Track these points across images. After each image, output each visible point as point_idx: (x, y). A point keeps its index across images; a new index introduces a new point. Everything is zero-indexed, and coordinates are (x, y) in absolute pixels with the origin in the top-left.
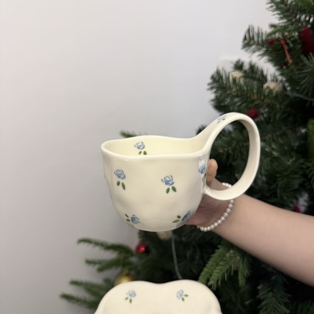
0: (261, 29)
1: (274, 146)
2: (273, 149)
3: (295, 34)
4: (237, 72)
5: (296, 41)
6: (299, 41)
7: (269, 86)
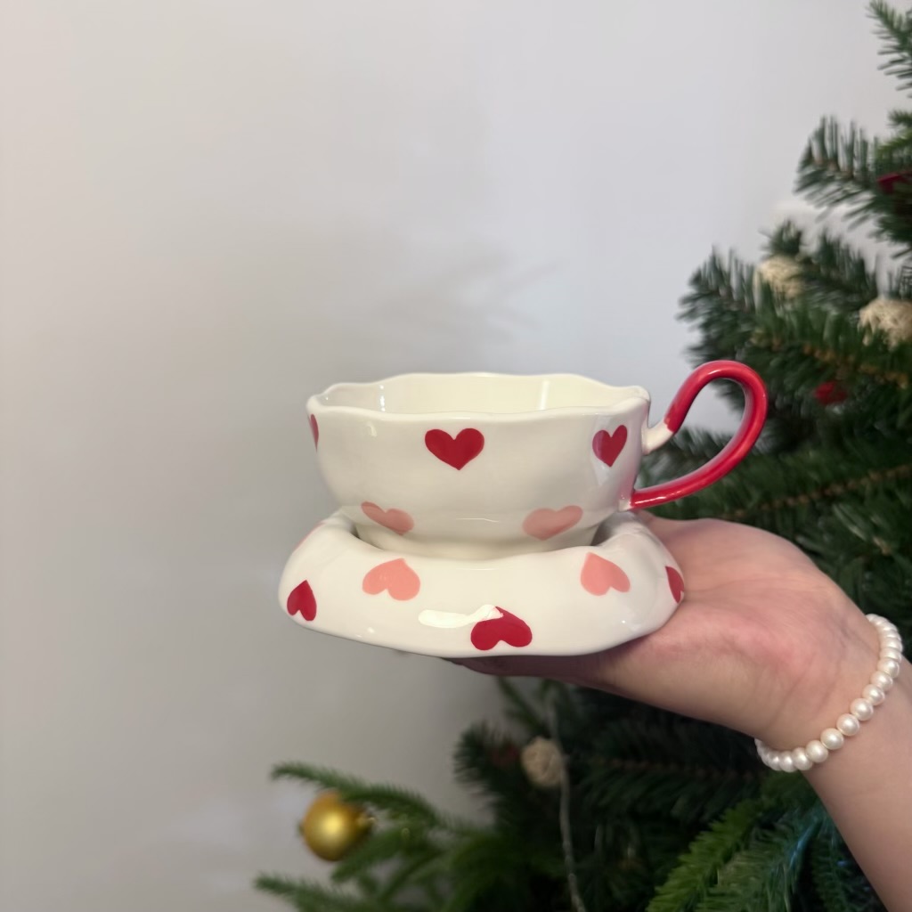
2: (877, 530)
4: (779, 262)
7: (879, 313)
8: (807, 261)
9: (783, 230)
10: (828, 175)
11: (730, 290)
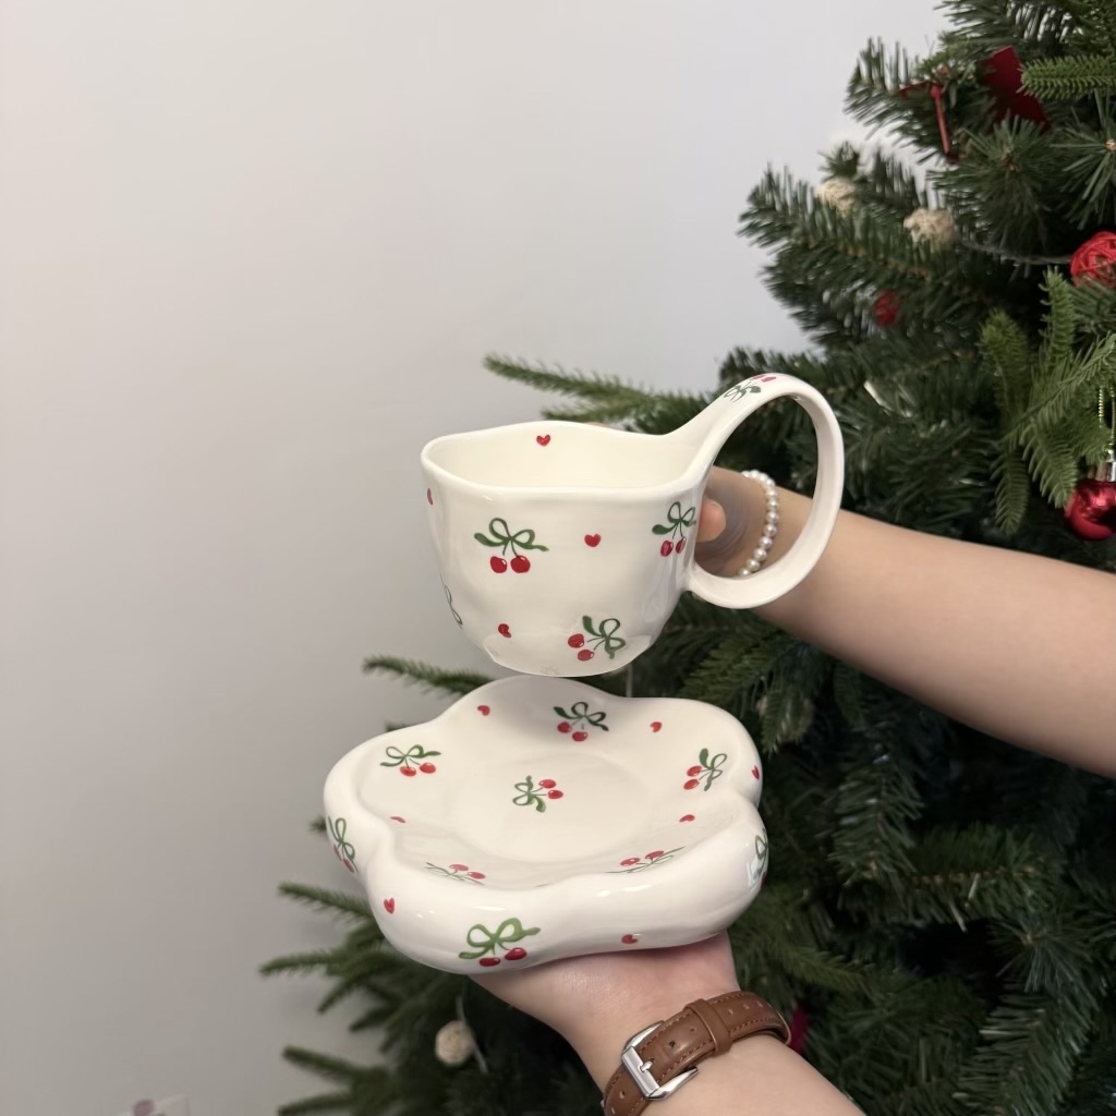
0: (904, 51)
1: (905, 395)
2: (904, 404)
3: (966, 66)
4: (837, 182)
5: (972, 89)
6: (977, 86)
7: (919, 220)
9: (841, 152)
10: (875, 94)
11: (785, 206)
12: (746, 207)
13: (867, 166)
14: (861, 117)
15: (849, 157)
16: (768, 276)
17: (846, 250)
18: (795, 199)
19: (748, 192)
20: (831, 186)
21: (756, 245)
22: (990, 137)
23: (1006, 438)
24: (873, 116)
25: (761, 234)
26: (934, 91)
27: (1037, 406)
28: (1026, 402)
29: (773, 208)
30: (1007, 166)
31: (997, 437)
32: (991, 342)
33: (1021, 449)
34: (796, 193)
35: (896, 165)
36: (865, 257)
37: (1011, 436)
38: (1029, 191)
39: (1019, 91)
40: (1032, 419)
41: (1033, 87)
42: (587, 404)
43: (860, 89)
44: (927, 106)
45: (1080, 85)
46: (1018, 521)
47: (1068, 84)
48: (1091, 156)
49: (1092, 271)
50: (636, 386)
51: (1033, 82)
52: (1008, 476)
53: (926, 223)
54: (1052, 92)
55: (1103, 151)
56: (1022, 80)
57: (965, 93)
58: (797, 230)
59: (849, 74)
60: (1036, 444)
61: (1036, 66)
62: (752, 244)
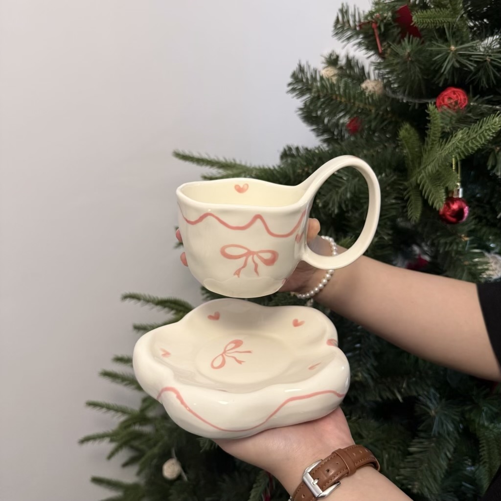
4: (330, 69)
5: (390, 24)
6: (392, 23)
7: (367, 85)
8: (341, 68)
9: (331, 55)
10: (345, 29)
11: (307, 79)
12: (290, 80)
13: (342, 62)
14: (339, 39)
15: (334, 57)
16: (300, 112)
17: (336, 98)
18: (312, 76)
19: (290, 73)
20: (328, 71)
21: (295, 98)
22: (399, 45)
23: (411, 180)
24: (345, 38)
25: (297, 92)
26: (374, 25)
27: (425, 165)
28: (420, 164)
29: (302, 81)
30: (408, 58)
31: (406, 180)
32: (404, 138)
33: (418, 185)
34: (312, 73)
35: (355, 61)
36: (345, 101)
37: (413, 179)
38: (418, 69)
39: (412, 24)
40: (423, 171)
41: (418, 22)
42: (222, 172)
43: (339, 26)
44: (370, 32)
45: (438, 22)
46: (418, 217)
47: (433, 21)
48: (444, 53)
49: (446, 105)
50: (243, 163)
51: (418, 20)
52: (412, 198)
53: (371, 85)
54: (426, 25)
55: (449, 51)
56: (413, 20)
57: (387, 25)
58: (314, 90)
59: (334, 19)
60: (425, 182)
61: (419, 13)
62: (293, 97)
